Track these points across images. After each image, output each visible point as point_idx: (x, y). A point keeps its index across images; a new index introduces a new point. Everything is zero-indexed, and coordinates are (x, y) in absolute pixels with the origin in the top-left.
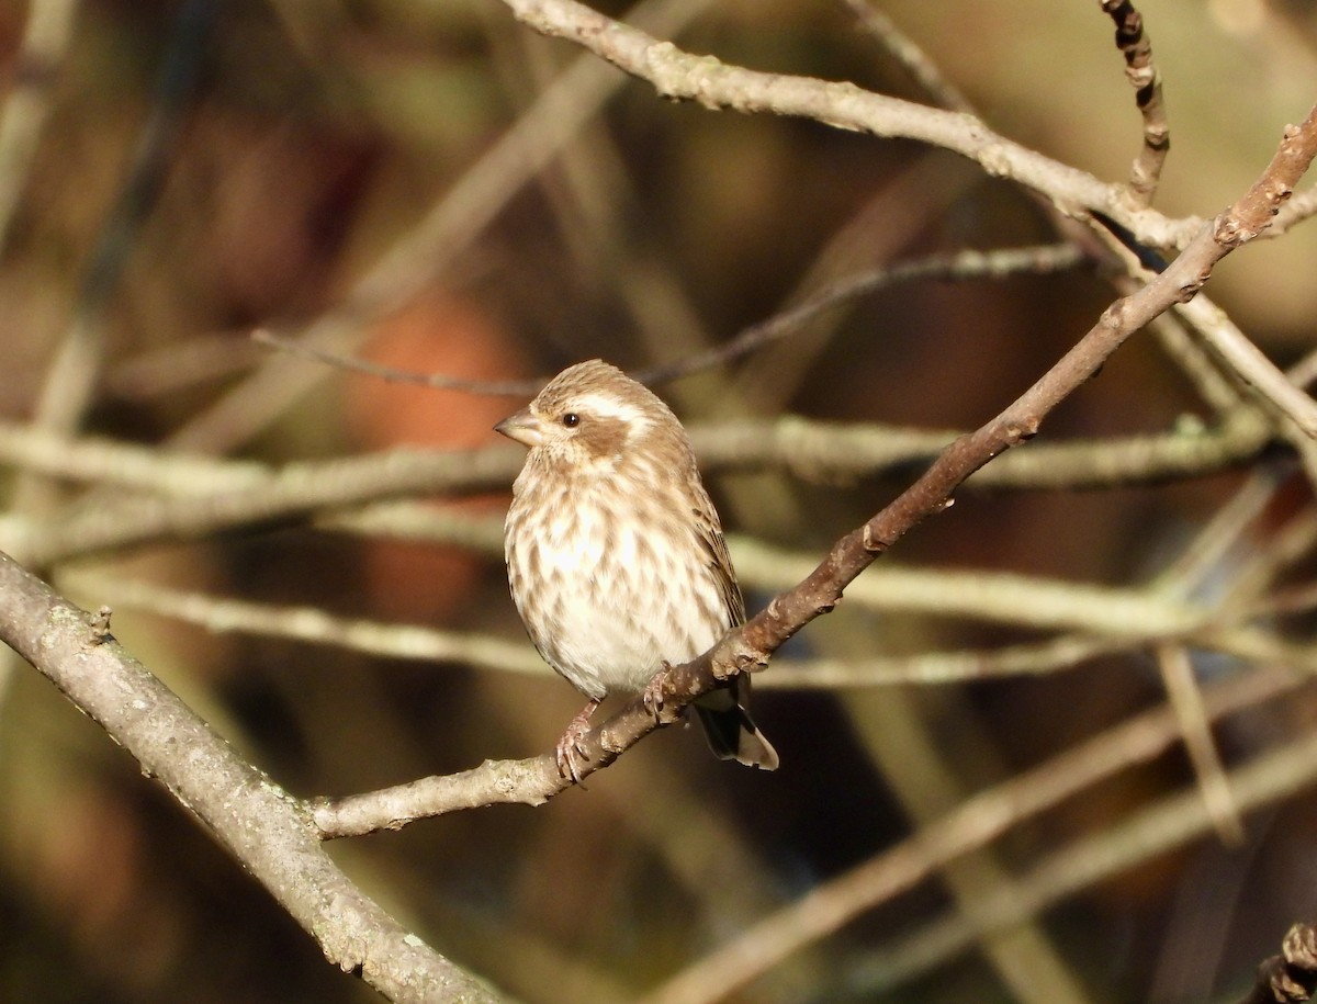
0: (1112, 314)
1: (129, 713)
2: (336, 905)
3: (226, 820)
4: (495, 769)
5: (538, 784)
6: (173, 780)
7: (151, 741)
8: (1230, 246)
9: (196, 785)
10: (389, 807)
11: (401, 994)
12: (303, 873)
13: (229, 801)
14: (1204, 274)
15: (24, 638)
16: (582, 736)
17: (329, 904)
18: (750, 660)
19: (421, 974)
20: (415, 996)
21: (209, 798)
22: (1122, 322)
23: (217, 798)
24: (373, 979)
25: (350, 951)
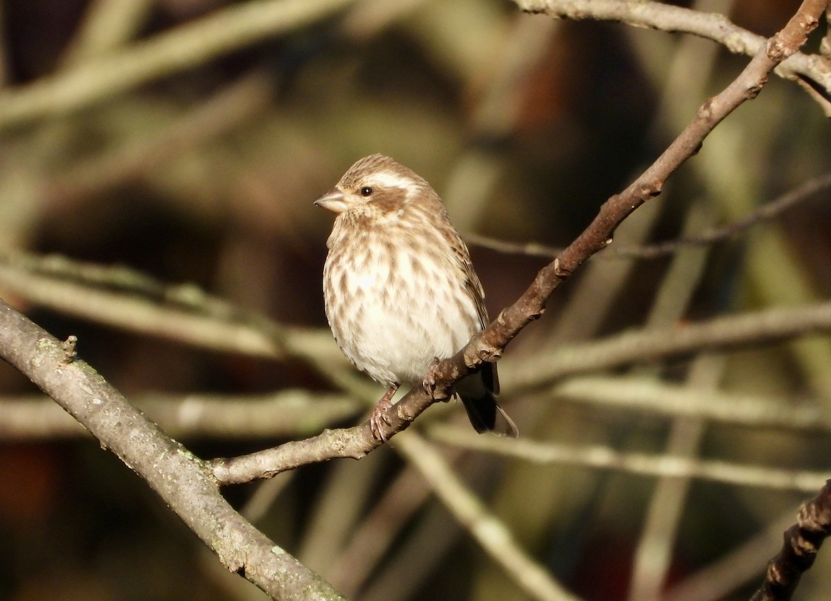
0: (705, 109)
1: (90, 407)
2: (227, 529)
3: (155, 476)
4: (331, 435)
5: (359, 444)
6: (120, 451)
7: (105, 426)
8: (778, 60)
9: (135, 453)
10: (263, 463)
11: (270, 586)
12: (205, 509)
13: (156, 463)
14: (762, 79)
15: (22, 361)
16: (386, 410)
17: (222, 528)
18: (488, 353)
19: (282, 572)
20: (279, 587)
21: (144, 461)
22: (711, 114)
23: (149, 462)
24: (252, 577)
25: (235, 559)
